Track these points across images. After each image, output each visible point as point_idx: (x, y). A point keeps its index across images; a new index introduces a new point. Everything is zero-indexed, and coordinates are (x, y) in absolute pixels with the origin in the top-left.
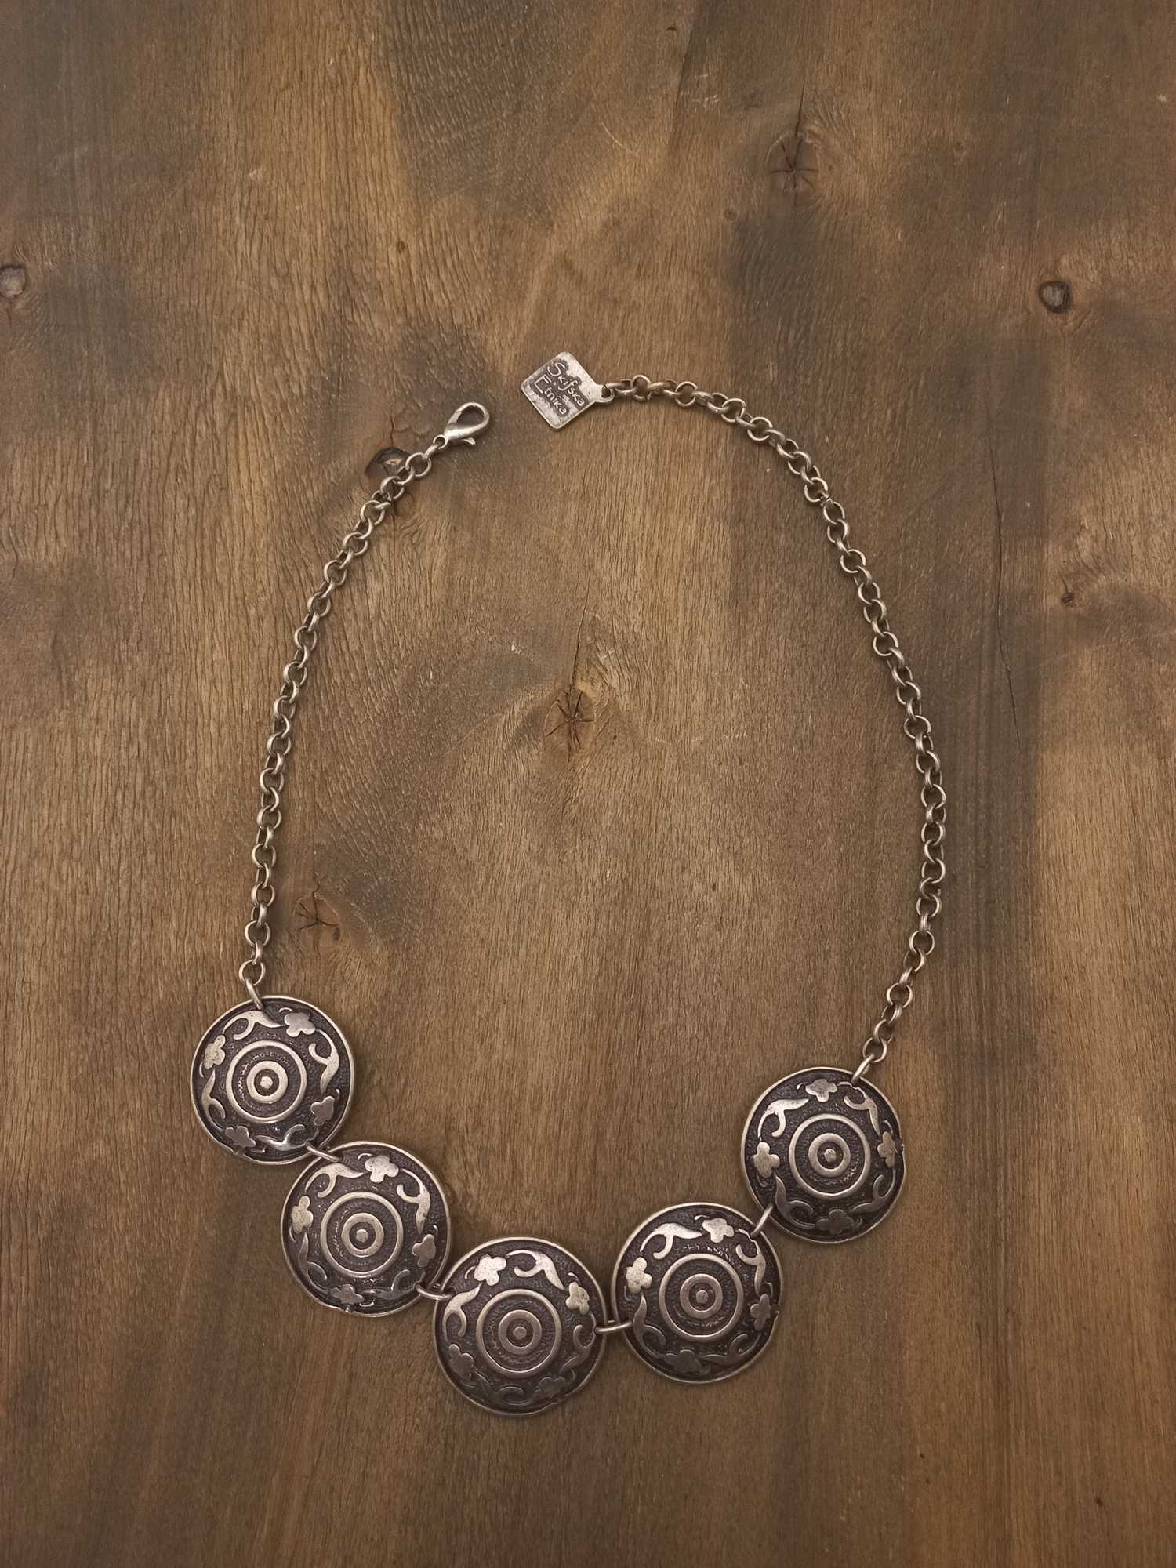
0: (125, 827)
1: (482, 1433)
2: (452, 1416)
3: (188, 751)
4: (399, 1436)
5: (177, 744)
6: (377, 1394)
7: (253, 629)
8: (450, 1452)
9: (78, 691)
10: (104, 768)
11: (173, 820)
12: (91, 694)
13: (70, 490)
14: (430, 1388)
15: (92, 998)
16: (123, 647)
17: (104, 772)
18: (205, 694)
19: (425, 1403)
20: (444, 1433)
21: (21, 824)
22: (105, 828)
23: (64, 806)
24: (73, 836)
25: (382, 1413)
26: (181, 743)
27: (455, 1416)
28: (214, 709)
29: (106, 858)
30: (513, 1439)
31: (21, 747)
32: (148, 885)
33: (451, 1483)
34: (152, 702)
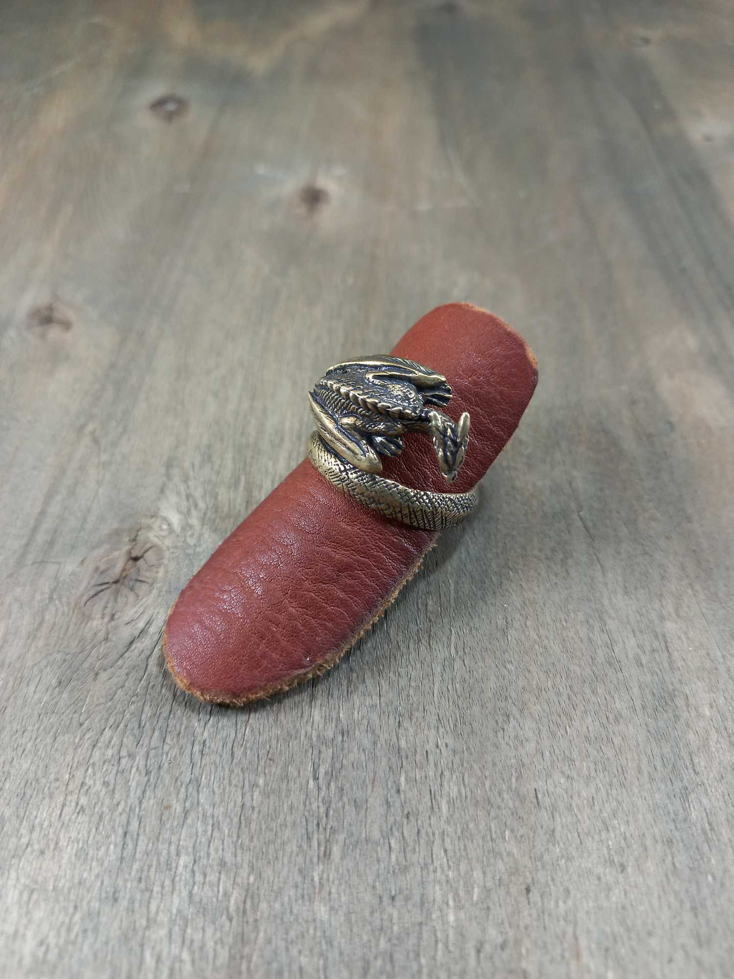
1: (186, 813)
2: (139, 792)
4: (50, 826)
6: (25, 766)
8: (130, 846)
14: (110, 752)
19: (98, 775)
20: (124, 818)
25: (29, 792)
27: (144, 792)
30: (236, 820)
33: (128, 896)
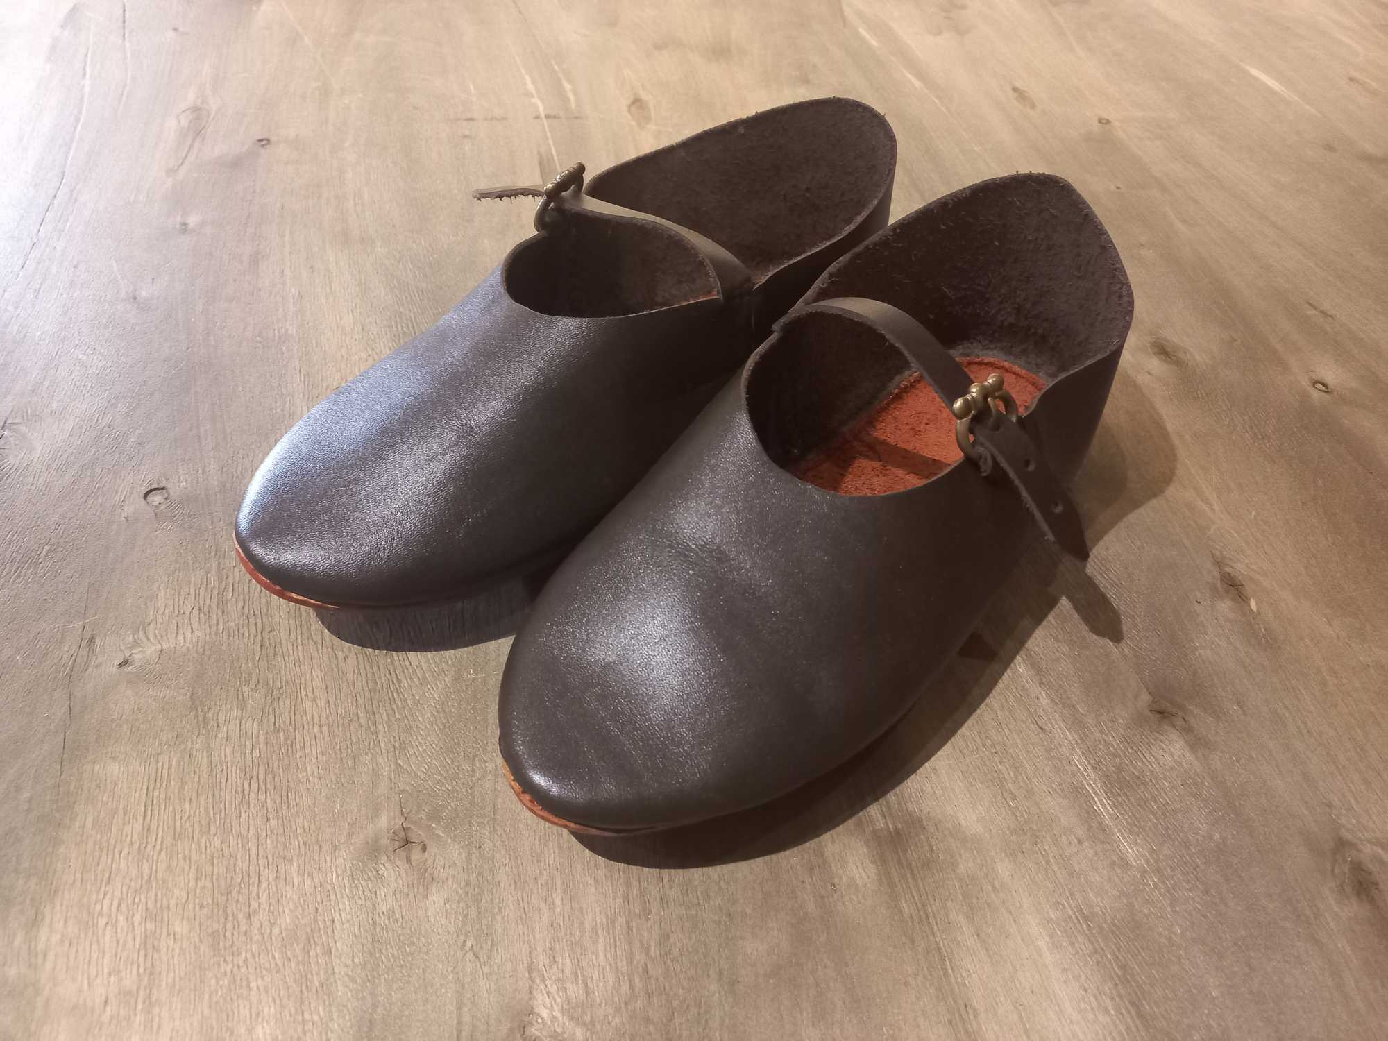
0: (252, 805)
3: (298, 747)
5: (289, 742)
7: (342, 664)
9: (212, 723)
10: (234, 768)
11: (290, 794)
12: (221, 722)
13: (202, 602)
15: (229, 934)
16: (245, 689)
17: (234, 771)
18: (308, 710)
21: (166, 817)
22: (235, 808)
23: (202, 799)
24: (210, 819)
26: (292, 743)
28: (316, 717)
29: (238, 829)
31: (166, 766)
32: (272, 842)
34: (268, 720)
